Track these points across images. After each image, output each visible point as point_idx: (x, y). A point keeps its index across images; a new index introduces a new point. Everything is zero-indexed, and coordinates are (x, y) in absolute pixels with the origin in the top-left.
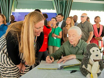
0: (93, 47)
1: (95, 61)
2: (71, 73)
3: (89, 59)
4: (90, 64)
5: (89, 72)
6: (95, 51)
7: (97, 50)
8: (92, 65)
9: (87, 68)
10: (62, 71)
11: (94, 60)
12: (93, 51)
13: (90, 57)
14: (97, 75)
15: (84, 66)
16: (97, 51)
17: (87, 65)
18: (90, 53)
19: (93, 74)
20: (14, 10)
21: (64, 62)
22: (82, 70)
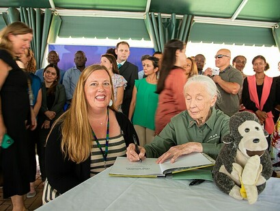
0: (247, 121)
1: (251, 154)
2: (191, 184)
3: (236, 151)
4: (238, 162)
5: (236, 184)
6: (252, 129)
7: (257, 128)
8: (243, 166)
9: (230, 172)
10: (169, 180)
11: (248, 152)
12: (247, 130)
13: (238, 145)
14: (256, 189)
15: (223, 169)
16: (256, 130)
17: (232, 166)
18: (240, 135)
19: (247, 187)
20: (53, 39)
21: (173, 160)
22: (218, 177)
